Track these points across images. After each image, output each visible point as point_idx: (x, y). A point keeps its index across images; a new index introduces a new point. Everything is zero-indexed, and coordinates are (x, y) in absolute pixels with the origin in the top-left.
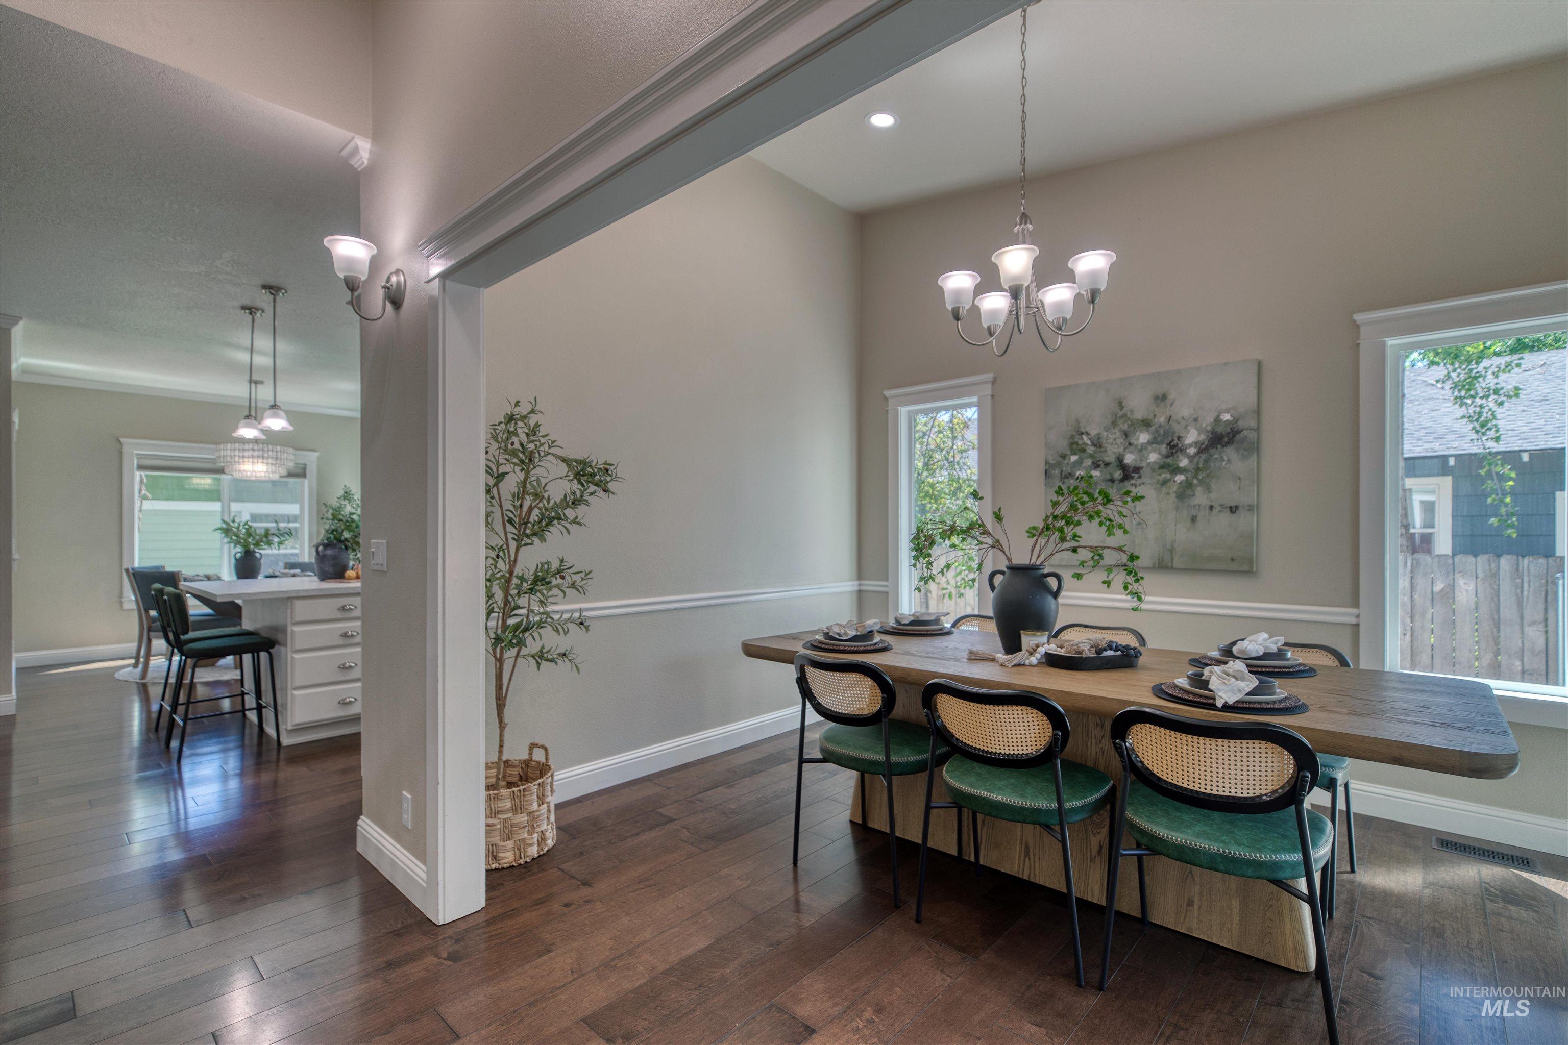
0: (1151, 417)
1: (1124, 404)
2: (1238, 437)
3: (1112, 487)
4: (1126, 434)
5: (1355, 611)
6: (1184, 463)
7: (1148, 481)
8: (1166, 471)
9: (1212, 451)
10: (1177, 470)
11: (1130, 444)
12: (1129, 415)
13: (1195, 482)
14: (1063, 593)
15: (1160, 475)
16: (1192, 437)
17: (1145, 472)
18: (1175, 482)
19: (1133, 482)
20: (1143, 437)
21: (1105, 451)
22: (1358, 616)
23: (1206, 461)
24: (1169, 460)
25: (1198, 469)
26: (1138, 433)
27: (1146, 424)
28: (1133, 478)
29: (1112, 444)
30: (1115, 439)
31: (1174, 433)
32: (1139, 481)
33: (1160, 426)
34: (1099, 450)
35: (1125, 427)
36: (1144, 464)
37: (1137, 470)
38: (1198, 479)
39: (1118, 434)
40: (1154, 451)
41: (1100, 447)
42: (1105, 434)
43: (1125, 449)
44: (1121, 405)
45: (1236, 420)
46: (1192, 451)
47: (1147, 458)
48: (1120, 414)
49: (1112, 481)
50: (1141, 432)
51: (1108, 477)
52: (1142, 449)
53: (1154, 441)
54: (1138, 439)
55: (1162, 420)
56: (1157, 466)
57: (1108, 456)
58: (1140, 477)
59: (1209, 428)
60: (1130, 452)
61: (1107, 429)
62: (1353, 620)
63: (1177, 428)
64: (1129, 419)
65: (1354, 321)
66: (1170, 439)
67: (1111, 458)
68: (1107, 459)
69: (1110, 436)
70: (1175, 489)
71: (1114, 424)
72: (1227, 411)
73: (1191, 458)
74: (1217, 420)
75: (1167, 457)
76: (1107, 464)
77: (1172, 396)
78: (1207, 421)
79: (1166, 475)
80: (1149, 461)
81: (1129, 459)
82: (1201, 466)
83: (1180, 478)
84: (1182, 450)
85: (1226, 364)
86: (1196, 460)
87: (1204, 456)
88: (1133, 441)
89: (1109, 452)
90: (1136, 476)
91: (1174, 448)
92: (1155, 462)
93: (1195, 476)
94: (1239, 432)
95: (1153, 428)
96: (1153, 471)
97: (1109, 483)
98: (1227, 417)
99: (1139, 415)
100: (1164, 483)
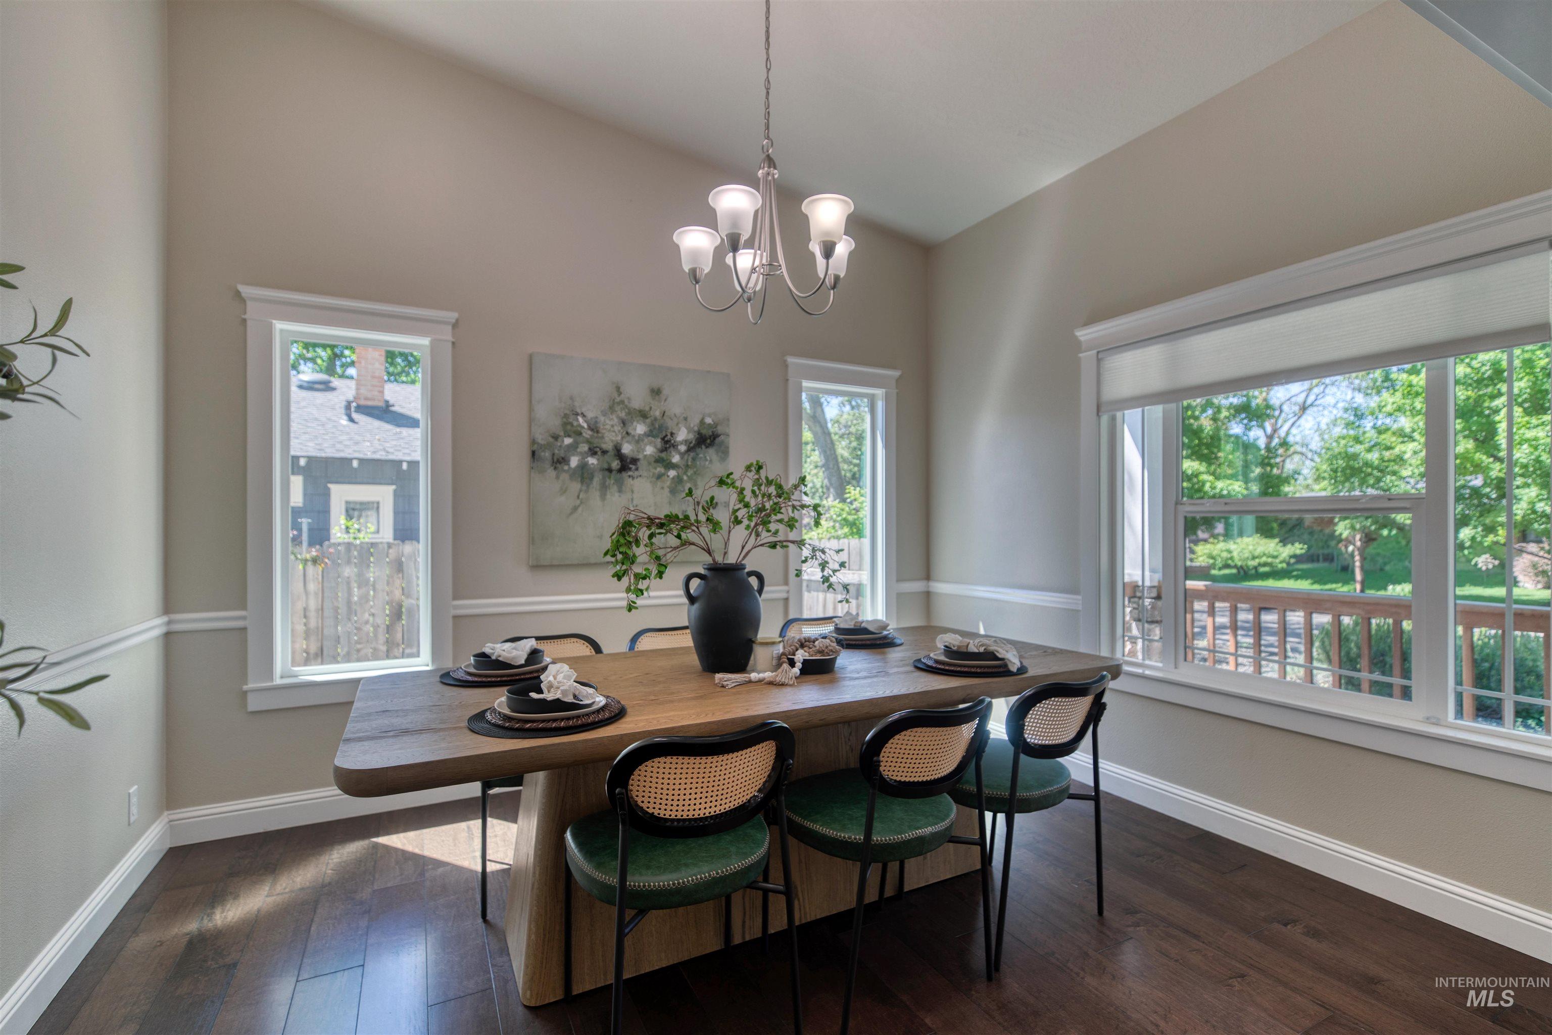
0: (647, 409)
1: (621, 390)
2: (717, 440)
3: (610, 478)
4: (624, 423)
5: (785, 588)
6: (676, 459)
7: (645, 474)
8: (661, 465)
9: (698, 450)
10: (670, 466)
11: (627, 433)
12: (626, 402)
13: (685, 478)
15: (655, 468)
16: (682, 435)
17: (642, 464)
18: (668, 476)
19: (630, 473)
20: (640, 429)
21: (603, 437)
22: (788, 592)
23: (694, 459)
24: (663, 455)
25: (687, 466)
26: (635, 423)
27: (643, 415)
28: (630, 469)
29: (609, 430)
30: (612, 426)
31: (667, 428)
32: (636, 473)
33: (656, 419)
34: (595, 435)
35: (623, 414)
36: (640, 456)
37: (635, 461)
38: (687, 476)
39: (616, 420)
40: (650, 443)
41: (598, 432)
42: (602, 419)
43: (622, 438)
44: (618, 390)
45: (716, 425)
46: (683, 448)
47: (644, 450)
48: (618, 399)
49: (610, 470)
50: (638, 422)
51: (606, 466)
52: (639, 440)
53: (650, 434)
54: (635, 429)
55: (657, 413)
56: (653, 459)
57: (605, 443)
58: (637, 469)
59: (696, 429)
60: (628, 442)
61: (604, 414)
62: (784, 595)
63: (670, 424)
64: (626, 406)
65: (785, 361)
66: (664, 435)
67: (608, 446)
68: (604, 446)
69: (608, 422)
70: (668, 483)
71: (612, 409)
72: (709, 416)
73: (682, 455)
74: (702, 422)
75: (662, 451)
76: (604, 452)
77: (665, 392)
78: (695, 422)
79: (660, 469)
80: (645, 453)
81: (627, 449)
82: (690, 463)
83: (672, 473)
84: (674, 446)
85: (709, 372)
86: (686, 457)
87: (692, 454)
88: (630, 431)
89: (607, 439)
90: (633, 467)
91: (668, 444)
92: (650, 455)
93: (685, 473)
94: (718, 436)
95: (648, 421)
96: (650, 464)
97: (607, 473)
98: (708, 421)
99: (636, 404)
100: (659, 477)
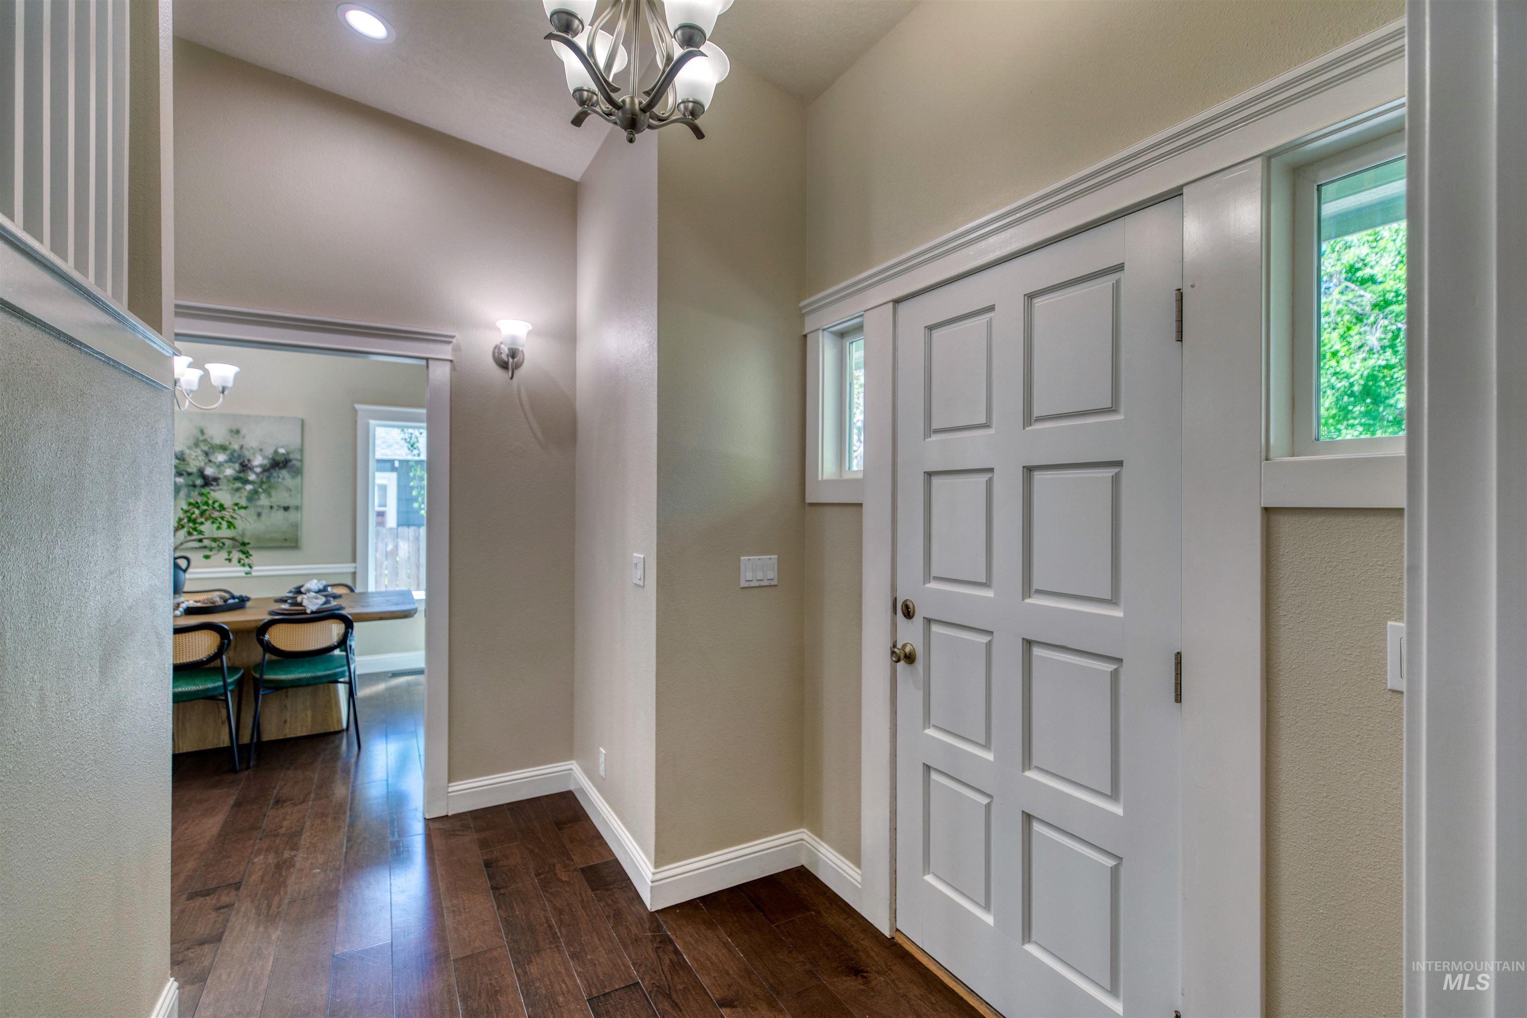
0: (227, 443)
1: (205, 432)
2: (289, 464)
3: (194, 491)
4: (207, 454)
5: (353, 565)
6: (252, 477)
7: (225, 488)
8: (238, 481)
9: (272, 471)
10: (246, 482)
11: (210, 461)
12: (209, 440)
13: (260, 490)
14: (190, 570)
15: (234, 484)
16: (258, 461)
17: (223, 482)
18: (245, 489)
19: (212, 488)
20: (221, 457)
21: (188, 464)
22: (355, 568)
23: (268, 477)
24: (242, 475)
25: (262, 482)
26: (216, 454)
27: (223, 448)
28: (212, 485)
29: (194, 459)
30: (197, 456)
31: (244, 457)
32: (218, 488)
33: (234, 451)
34: (182, 462)
35: (206, 448)
36: (221, 476)
37: (216, 479)
38: (262, 489)
39: (200, 452)
40: (230, 467)
41: (184, 460)
42: (188, 451)
43: (206, 464)
44: (202, 432)
45: (288, 453)
46: (258, 470)
47: (223, 472)
48: (201, 438)
49: (194, 486)
50: (219, 453)
51: (191, 483)
52: (220, 465)
53: (231, 460)
54: (216, 458)
55: (236, 447)
56: (231, 478)
57: (190, 468)
58: (218, 485)
59: (270, 456)
60: (210, 467)
61: (189, 448)
62: (353, 570)
63: (248, 454)
64: (209, 443)
65: (354, 408)
66: (242, 460)
67: (193, 469)
68: (189, 470)
69: (193, 453)
70: (246, 494)
71: (196, 445)
72: (283, 447)
73: (257, 475)
74: (276, 452)
75: (240, 472)
76: (189, 474)
77: (244, 431)
78: (269, 452)
79: (238, 485)
80: (225, 474)
81: (209, 471)
82: (264, 480)
83: (249, 487)
84: (251, 469)
85: (282, 418)
86: (261, 476)
87: (266, 474)
88: (212, 459)
89: (192, 465)
90: (215, 483)
91: (245, 467)
92: (230, 476)
93: (261, 487)
94: (290, 461)
95: (228, 452)
96: (229, 481)
97: (191, 488)
98: (282, 451)
99: (218, 441)
100: (238, 490)
